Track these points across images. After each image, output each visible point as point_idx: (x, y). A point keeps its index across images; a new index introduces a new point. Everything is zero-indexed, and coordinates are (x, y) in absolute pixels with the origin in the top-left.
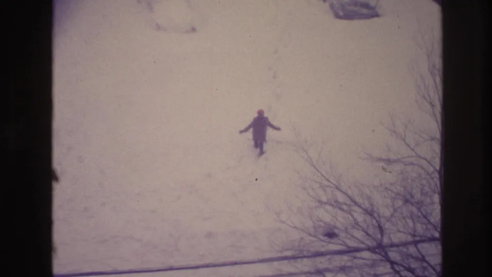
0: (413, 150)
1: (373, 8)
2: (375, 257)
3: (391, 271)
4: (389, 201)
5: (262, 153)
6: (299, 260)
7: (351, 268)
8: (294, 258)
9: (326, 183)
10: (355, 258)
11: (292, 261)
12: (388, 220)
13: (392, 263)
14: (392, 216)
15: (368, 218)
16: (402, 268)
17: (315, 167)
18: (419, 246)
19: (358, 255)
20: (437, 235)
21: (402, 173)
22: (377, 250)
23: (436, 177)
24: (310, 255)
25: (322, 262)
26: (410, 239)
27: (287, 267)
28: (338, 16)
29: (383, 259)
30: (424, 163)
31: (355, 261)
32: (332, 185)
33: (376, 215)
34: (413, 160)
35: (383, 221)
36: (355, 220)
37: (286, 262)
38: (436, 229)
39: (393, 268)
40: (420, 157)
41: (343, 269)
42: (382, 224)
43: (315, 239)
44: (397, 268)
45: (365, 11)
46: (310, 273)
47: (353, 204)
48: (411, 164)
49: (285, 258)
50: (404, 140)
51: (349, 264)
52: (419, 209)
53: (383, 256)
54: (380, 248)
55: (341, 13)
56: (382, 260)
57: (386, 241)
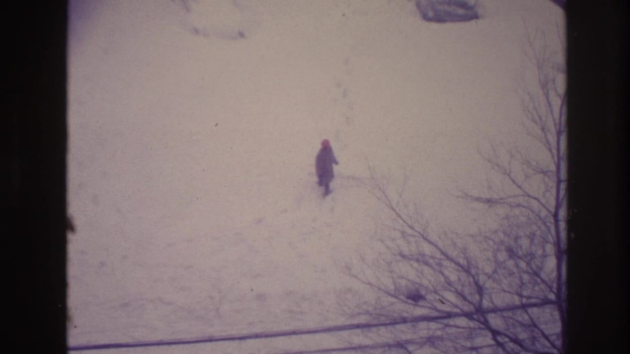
0: (520, 187)
1: (471, 8)
2: (472, 324)
3: (493, 342)
4: (490, 254)
5: (327, 192)
6: (374, 329)
7: (441, 338)
8: (367, 326)
9: (410, 231)
10: (447, 325)
11: (366, 330)
12: (490, 277)
13: (495, 333)
14: (495, 272)
15: (463, 275)
16: (507, 340)
17: (395, 211)
18: (530, 310)
19: (451, 322)
20: (552, 297)
21: (507, 217)
22: (475, 316)
23: (550, 222)
24: (388, 322)
25: (404, 332)
26: (517, 300)
27: (358, 338)
28: (426, 18)
29: (483, 326)
30: (535, 204)
31: (447, 329)
32: (416, 233)
33: (473, 271)
34: (521, 200)
35: (482, 279)
36: (446, 278)
37: (358, 331)
38: (551, 291)
39: (495, 339)
40: (529, 196)
41: (431, 341)
42: (481, 282)
43: (396, 300)
44: (499, 339)
45: (461, 11)
46: (389, 346)
47: (443, 257)
48: (519, 205)
49: (358, 326)
50: (509, 175)
51: (439, 333)
52: (528, 264)
53: (482, 323)
54: (479, 314)
55: (431, 14)
56: (480, 328)
57: (486, 303)
